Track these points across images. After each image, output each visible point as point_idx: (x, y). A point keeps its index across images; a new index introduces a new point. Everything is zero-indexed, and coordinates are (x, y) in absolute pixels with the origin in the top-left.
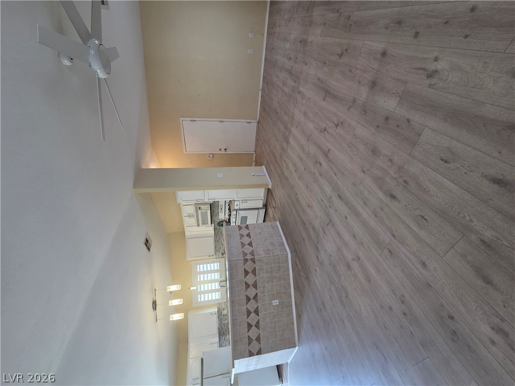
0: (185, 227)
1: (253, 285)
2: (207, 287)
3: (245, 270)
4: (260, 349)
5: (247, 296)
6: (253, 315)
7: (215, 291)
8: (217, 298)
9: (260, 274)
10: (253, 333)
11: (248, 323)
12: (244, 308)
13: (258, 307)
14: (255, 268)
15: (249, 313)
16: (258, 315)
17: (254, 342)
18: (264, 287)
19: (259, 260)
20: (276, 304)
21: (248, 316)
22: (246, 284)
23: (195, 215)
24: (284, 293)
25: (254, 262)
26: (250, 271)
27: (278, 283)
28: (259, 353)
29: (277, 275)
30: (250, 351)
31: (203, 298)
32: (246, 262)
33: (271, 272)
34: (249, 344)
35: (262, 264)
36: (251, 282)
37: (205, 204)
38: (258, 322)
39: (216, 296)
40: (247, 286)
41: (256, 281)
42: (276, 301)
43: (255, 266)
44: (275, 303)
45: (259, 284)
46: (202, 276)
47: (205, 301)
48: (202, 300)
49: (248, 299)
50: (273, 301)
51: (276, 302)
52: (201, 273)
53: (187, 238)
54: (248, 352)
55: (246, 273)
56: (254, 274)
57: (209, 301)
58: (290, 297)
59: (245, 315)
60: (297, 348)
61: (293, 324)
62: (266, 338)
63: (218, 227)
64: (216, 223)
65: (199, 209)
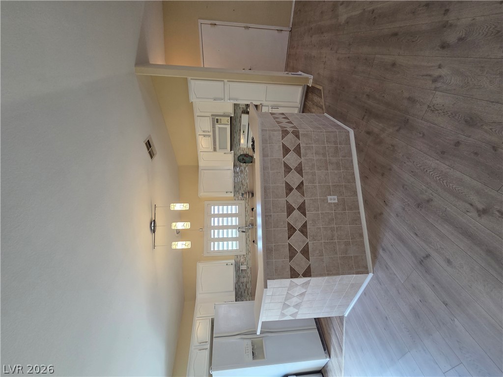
0: (199, 153)
1: (296, 169)
2: (222, 234)
3: (284, 146)
4: (309, 267)
5: (286, 183)
6: (296, 213)
7: (233, 239)
8: (235, 248)
9: (306, 154)
10: (297, 241)
11: (289, 224)
12: (282, 201)
13: (304, 203)
14: (299, 145)
15: (290, 210)
16: (305, 215)
17: (299, 255)
18: (314, 174)
19: (305, 135)
20: (333, 201)
21: (289, 214)
22: (286, 165)
23: (211, 134)
24: (345, 187)
25: (298, 137)
26: (292, 149)
27: (336, 171)
28: (307, 273)
29: (334, 160)
30: (292, 269)
31: (217, 247)
32: (286, 135)
33: (324, 155)
34: (291, 258)
35: (310, 142)
36: (293, 164)
37: (224, 116)
38: (305, 225)
39: (233, 246)
40: (288, 169)
41: (300, 164)
42: (332, 197)
43: (298, 142)
44: (331, 199)
45: (306, 169)
46: (216, 219)
47: (219, 251)
48: (216, 249)
49: (289, 189)
50: (329, 197)
51: (333, 199)
52: (215, 216)
53: (200, 169)
54: (288, 269)
55: (286, 150)
56: (299, 154)
57: (223, 251)
58: (355, 193)
59: (283, 211)
60: (371, 275)
61: (361, 235)
62: (317, 252)
63: (238, 163)
64: (236, 157)
65: (217, 122)
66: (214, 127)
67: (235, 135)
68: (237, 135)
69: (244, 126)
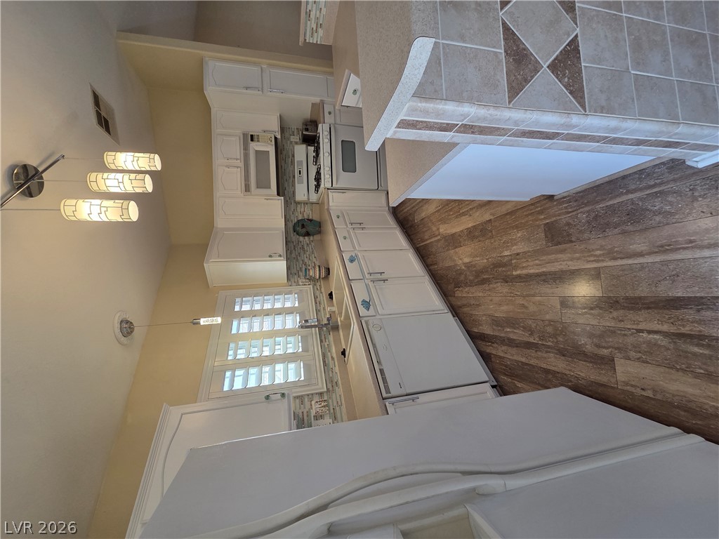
23: (242, 165)
63: (294, 237)
64: (291, 225)
65: (252, 140)
66: (246, 148)
67: (286, 185)
68: (289, 186)
69: (300, 163)
